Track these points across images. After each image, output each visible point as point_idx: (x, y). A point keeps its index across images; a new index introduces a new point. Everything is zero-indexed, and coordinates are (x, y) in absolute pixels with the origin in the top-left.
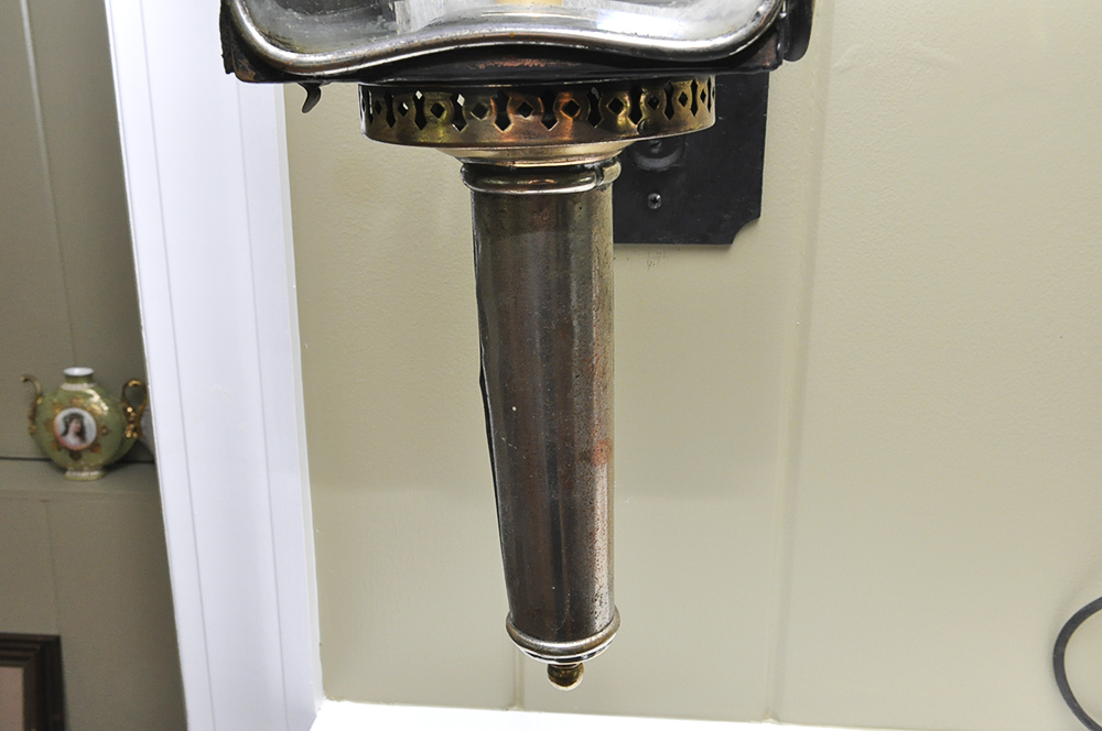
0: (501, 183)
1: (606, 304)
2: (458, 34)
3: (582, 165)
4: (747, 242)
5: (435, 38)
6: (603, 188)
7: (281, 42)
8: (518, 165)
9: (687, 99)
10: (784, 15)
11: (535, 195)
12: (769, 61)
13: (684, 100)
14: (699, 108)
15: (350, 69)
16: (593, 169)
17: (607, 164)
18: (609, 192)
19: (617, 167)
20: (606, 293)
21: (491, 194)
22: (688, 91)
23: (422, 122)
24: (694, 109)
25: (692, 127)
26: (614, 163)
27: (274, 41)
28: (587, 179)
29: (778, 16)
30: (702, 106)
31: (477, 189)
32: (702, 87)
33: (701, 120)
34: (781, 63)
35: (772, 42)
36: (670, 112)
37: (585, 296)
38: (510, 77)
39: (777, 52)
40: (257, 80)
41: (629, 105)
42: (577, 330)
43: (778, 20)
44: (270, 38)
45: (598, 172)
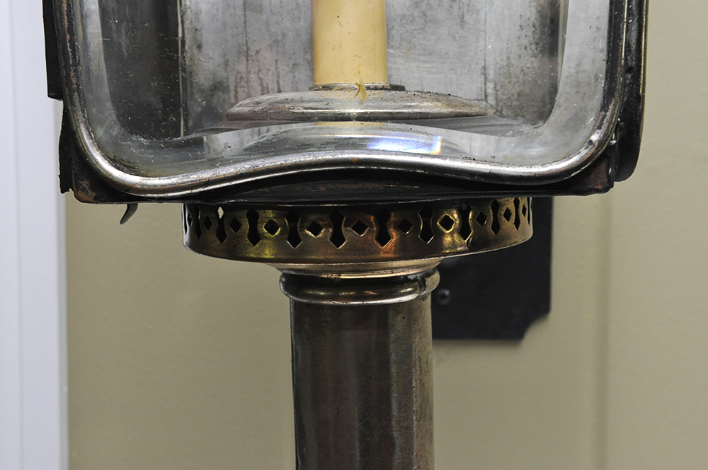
0: (322, 294)
1: (426, 414)
2: (302, 160)
3: (406, 277)
4: (538, 337)
5: (279, 163)
6: (424, 298)
7: (124, 165)
8: (343, 277)
9: (510, 214)
10: (614, 142)
11: (358, 305)
12: (601, 184)
13: (508, 215)
14: (521, 221)
15: (194, 191)
16: (415, 280)
17: (428, 275)
18: (429, 301)
19: (437, 276)
20: (427, 403)
21: (314, 305)
22: (512, 207)
23: (255, 237)
24: (517, 223)
25: (516, 240)
26: (433, 274)
27: (118, 165)
28: (409, 290)
29: (609, 143)
30: (523, 219)
31: (296, 299)
32: (523, 201)
33: (524, 233)
34: (612, 186)
35: (603, 166)
36: (496, 226)
37: (406, 406)
38: (349, 199)
39: (609, 176)
40: (97, 200)
41: (458, 222)
42: (398, 442)
43: (610, 147)
44: (115, 162)
45: (420, 283)
